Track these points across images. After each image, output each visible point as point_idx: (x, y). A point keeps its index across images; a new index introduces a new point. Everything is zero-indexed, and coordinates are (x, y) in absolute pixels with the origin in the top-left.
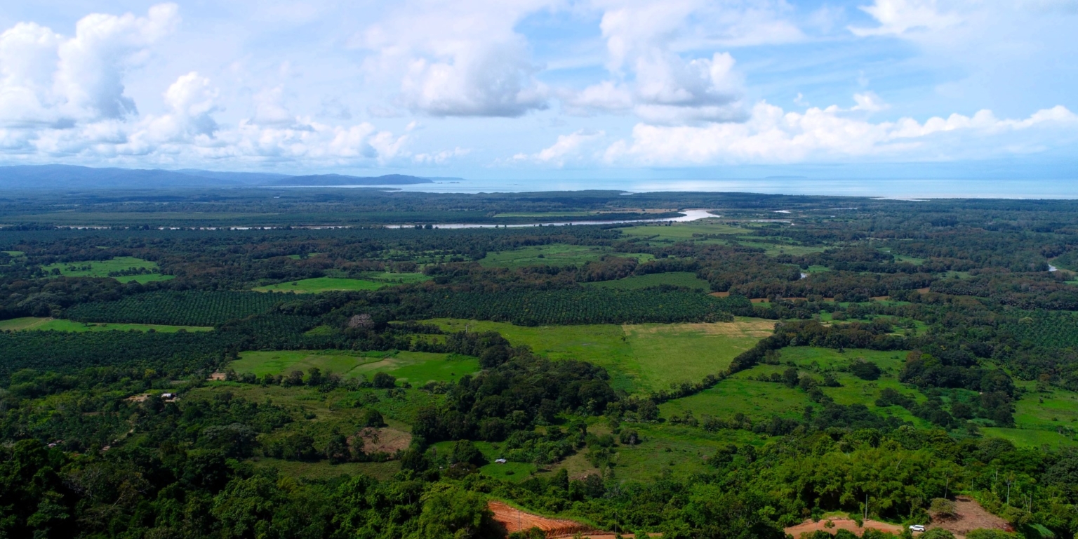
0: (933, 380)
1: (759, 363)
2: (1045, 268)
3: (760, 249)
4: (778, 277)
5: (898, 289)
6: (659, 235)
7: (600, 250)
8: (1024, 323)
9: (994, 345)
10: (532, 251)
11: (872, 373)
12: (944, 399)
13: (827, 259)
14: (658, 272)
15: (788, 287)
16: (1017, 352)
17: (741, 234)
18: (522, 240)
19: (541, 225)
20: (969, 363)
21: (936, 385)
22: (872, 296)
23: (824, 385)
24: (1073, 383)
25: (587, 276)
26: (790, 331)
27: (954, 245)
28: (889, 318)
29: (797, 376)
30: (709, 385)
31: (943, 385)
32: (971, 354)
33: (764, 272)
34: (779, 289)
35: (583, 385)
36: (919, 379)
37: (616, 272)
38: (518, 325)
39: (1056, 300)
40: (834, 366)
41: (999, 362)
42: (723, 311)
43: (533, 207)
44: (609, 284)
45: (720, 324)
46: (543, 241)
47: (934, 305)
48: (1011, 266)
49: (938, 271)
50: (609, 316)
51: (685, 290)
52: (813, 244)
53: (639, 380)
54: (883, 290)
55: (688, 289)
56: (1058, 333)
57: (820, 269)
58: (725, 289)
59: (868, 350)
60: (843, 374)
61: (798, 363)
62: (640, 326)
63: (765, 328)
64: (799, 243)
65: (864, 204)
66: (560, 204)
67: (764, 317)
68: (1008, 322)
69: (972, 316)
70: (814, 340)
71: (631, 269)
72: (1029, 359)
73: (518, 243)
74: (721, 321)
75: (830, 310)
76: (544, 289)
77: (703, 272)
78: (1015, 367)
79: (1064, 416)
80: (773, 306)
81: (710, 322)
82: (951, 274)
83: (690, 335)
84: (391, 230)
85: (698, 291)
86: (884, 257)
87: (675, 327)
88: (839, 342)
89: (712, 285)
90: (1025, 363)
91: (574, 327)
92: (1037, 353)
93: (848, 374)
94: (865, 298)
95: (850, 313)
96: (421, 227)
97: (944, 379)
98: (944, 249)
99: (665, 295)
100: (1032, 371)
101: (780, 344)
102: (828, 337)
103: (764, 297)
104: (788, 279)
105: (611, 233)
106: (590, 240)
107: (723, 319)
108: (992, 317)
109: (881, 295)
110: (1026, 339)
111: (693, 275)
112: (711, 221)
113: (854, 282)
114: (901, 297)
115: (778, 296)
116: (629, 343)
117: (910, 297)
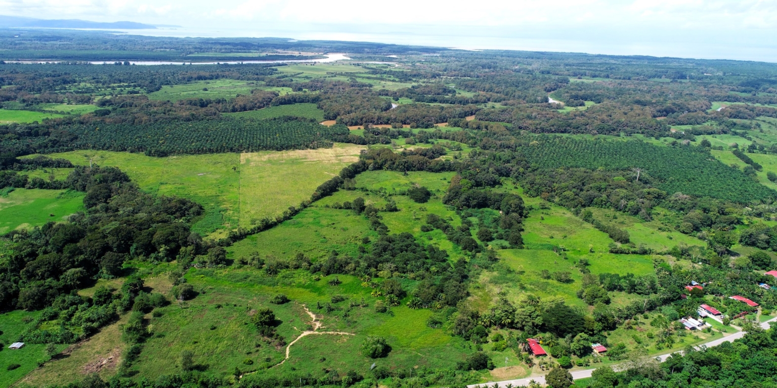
0: (467, 203)
1: (338, 189)
2: (547, 100)
3: (369, 84)
4: (375, 108)
5: (454, 117)
6: (302, 73)
7: (254, 85)
8: (533, 145)
9: (512, 167)
10: (202, 84)
11: (424, 196)
12: (474, 220)
13: (412, 93)
14: (289, 104)
15: (378, 117)
16: (528, 173)
17: (360, 73)
18: (195, 76)
19: (219, 63)
20: (495, 183)
21: (469, 206)
22: (437, 123)
23: (385, 211)
24: (563, 201)
25: (231, 108)
26: (369, 158)
27: (494, 83)
28: (446, 142)
29: (365, 202)
31: (474, 207)
32: (496, 176)
33: (365, 104)
34: (373, 118)
36: (457, 202)
37: (256, 104)
38: (150, 156)
39: (553, 126)
40: (397, 189)
41: (515, 180)
42: (326, 139)
44: (247, 114)
45: (321, 150)
46: (214, 76)
47: (476, 131)
48: (527, 99)
49: (482, 103)
50: (232, 145)
51: (302, 120)
52: (406, 81)
54: (444, 118)
55: (305, 119)
56: (554, 153)
57: (406, 101)
58: (335, 118)
59: (425, 172)
61: (369, 187)
62: (256, 154)
63: (352, 154)
64: (397, 80)
67: (356, 143)
68: (523, 145)
69: (500, 140)
70: (387, 165)
71: (267, 102)
72: (535, 179)
73: (192, 78)
75: (406, 135)
76: (188, 120)
77: (321, 104)
78: (526, 186)
79: (558, 233)
80: (365, 133)
81: (314, 149)
82: (490, 104)
83: (293, 162)
84: (93, 65)
85: (312, 121)
86: (450, 91)
87: (283, 154)
88: (404, 166)
89: (326, 114)
90: (532, 183)
92: (540, 174)
93: (405, 197)
94: (431, 125)
95: (420, 138)
96: (121, 63)
97: (475, 201)
98: (487, 86)
99: (285, 125)
100: (537, 190)
101: (360, 169)
102: (397, 163)
103: (361, 125)
104: (381, 110)
105: (268, 71)
106: (249, 76)
107: (324, 146)
108: (513, 141)
109: (442, 122)
110: (534, 160)
111: (315, 106)
112: (343, 62)
113: (425, 113)
114: (456, 125)
115: (370, 124)
116: (239, 172)
117: (461, 124)
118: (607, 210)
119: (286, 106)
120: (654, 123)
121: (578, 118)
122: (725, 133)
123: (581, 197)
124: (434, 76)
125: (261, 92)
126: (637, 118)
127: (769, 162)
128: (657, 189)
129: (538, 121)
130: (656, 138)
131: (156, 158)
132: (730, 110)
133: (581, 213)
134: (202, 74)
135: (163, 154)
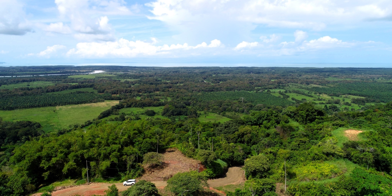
0: (173, 114)
1: (111, 115)
2: (203, 81)
4: (123, 87)
5: (162, 88)
6: (82, 78)
7: (56, 82)
8: (199, 95)
9: (191, 102)
10: (26, 83)
11: (152, 114)
12: (176, 119)
13: (140, 82)
14: (78, 88)
15: (126, 90)
16: (198, 102)
17: (113, 76)
18: (21, 80)
20: (184, 107)
22: (155, 91)
23: (135, 120)
24: (214, 110)
25: (46, 90)
26: (124, 103)
27: (179, 77)
28: (159, 97)
29: (124, 117)
30: (88, 124)
31: (176, 115)
32: (184, 105)
33: (118, 86)
34: (123, 90)
35: (20, 131)
36: (168, 114)
37: (60, 89)
38: (3, 110)
40: (139, 113)
41: (192, 106)
42: (100, 98)
43: (33, 70)
44: (56, 93)
45: (99, 103)
46: (32, 80)
48: (195, 81)
49: (175, 84)
50: (50, 103)
52: (137, 78)
53: (56, 126)
54: (158, 89)
55: (88, 92)
57: (138, 85)
58: (103, 92)
59: (152, 107)
60: (142, 115)
61: (126, 113)
62: (64, 106)
63: (116, 103)
64: (132, 78)
65: (153, 68)
66: (45, 69)
67: (116, 100)
70: (133, 105)
71: (66, 88)
72: (201, 104)
73: (19, 81)
74: (99, 102)
75: (140, 96)
76: (22, 95)
77: (95, 87)
78: (197, 107)
79: (212, 120)
80: (120, 96)
81: (95, 103)
82: (178, 84)
83: (85, 108)
85: (92, 93)
86: (159, 81)
87: (80, 106)
88: (142, 105)
89: (98, 91)
90: (200, 106)
91: (33, 109)
92: (203, 103)
93: (144, 115)
94: (152, 92)
95: (147, 96)
97: (176, 113)
98: (176, 78)
99: (78, 95)
100: (202, 108)
101: (120, 107)
102: (138, 103)
103: (118, 94)
104: (127, 87)
105: (63, 77)
106: (53, 79)
107: (100, 101)
108: (190, 94)
109: (157, 91)
110: (200, 99)
111: (92, 88)
112: (103, 73)
113: (148, 87)
114: (163, 91)
115: (122, 93)
116: (57, 113)
117: (166, 91)
118: (232, 113)
119: (76, 89)
120: (248, 86)
121: (217, 86)
122: (276, 88)
123: (221, 108)
124: (150, 76)
125: (62, 84)
126: (242, 85)
127: (292, 95)
128: (250, 103)
129: (200, 88)
130: (250, 91)
131: (7, 111)
132: (277, 81)
133: (221, 113)
134: (24, 79)
135: (11, 109)
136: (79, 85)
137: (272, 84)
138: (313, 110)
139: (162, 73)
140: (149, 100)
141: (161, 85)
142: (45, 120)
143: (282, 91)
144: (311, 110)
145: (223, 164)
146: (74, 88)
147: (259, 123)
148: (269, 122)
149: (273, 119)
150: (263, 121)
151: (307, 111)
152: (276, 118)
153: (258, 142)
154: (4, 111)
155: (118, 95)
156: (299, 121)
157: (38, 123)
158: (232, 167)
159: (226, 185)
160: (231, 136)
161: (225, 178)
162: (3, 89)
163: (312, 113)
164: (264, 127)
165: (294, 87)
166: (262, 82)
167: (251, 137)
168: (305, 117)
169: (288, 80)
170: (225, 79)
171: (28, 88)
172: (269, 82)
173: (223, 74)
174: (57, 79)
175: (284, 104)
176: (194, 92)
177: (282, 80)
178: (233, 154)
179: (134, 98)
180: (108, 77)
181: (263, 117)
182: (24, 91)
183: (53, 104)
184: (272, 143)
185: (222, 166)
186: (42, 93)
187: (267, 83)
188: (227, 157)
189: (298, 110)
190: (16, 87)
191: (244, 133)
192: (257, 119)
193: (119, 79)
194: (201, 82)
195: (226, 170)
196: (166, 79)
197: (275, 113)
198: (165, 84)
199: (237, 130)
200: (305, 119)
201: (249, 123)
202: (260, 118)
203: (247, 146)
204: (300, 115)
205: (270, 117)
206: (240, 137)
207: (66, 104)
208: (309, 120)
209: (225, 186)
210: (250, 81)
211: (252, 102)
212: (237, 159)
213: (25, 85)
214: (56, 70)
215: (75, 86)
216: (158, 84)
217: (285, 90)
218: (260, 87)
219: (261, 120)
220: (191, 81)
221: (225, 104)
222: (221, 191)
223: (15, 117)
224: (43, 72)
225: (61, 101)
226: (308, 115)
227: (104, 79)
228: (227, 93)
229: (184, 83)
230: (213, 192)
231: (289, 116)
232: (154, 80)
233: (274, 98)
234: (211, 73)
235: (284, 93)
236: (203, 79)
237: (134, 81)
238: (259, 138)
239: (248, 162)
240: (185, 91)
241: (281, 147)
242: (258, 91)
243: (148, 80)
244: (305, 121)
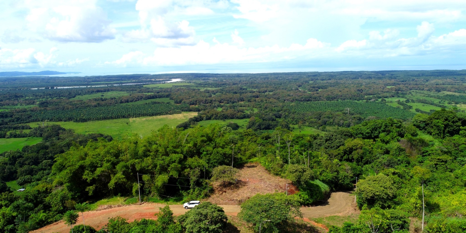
0: (260, 127)
4: (202, 97)
5: (248, 98)
6: (158, 87)
7: (131, 92)
8: (292, 105)
9: (282, 113)
11: (236, 127)
14: (153, 98)
15: (206, 100)
16: (290, 114)
18: (95, 90)
20: (273, 120)
21: (260, 130)
24: (310, 124)
25: (120, 101)
26: (203, 115)
28: (244, 108)
31: (263, 129)
32: (274, 117)
33: (197, 95)
34: (202, 100)
36: (254, 128)
37: (134, 99)
41: (284, 119)
42: (177, 110)
44: (130, 104)
45: (175, 115)
46: (106, 91)
47: (260, 103)
50: (123, 115)
51: (162, 103)
55: (164, 103)
56: (304, 108)
57: (220, 94)
58: (180, 102)
59: (235, 119)
62: (138, 118)
63: (195, 114)
67: (194, 111)
68: (287, 106)
69: (274, 105)
70: (213, 117)
71: (141, 98)
72: (295, 117)
73: (93, 91)
75: (222, 107)
77: (172, 97)
78: (290, 120)
80: (199, 107)
81: (171, 114)
83: (161, 119)
85: (168, 103)
87: (154, 117)
88: (223, 117)
89: (175, 101)
90: (293, 118)
91: (105, 121)
92: (297, 114)
94: (236, 102)
95: (229, 107)
97: (264, 127)
99: (153, 105)
100: (296, 121)
101: (199, 120)
102: (219, 115)
103: (196, 104)
104: (207, 97)
105: (138, 87)
106: (127, 89)
107: (176, 113)
108: (281, 104)
109: (242, 101)
110: (293, 110)
111: (168, 99)
112: (181, 82)
113: (231, 96)
114: (249, 101)
115: (201, 103)
116: (130, 125)
117: (252, 101)
118: (334, 127)
119: (151, 99)
120: (356, 94)
121: (315, 95)
122: (393, 97)
123: (320, 121)
124: (234, 84)
125: (136, 94)
126: (347, 93)
127: (415, 106)
128: (358, 116)
129: (294, 97)
130: (358, 101)
131: (80, 123)
132: (395, 88)
133: (321, 128)
134: (99, 89)
135: (84, 121)
136: (155, 95)
137: (388, 92)
138: (456, 119)
139: (247, 80)
140: (232, 111)
141: (246, 94)
142: (117, 133)
143: (402, 100)
144: (451, 118)
145: (324, 187)
146: (149, 98)
147: (373, 136)
148: (388, 134)
149: (394, 131)
150: (379, 133)
151: (446, 120)
152: (398, 129)
153: (373, 160)
154: (77, 123)
155: (197, 106)
156: (432, 134)
157: (110, 136)
158: (336, 192)
159: (328, 215)
160: (335, 152)
161: (327, 206)
162: (78, 99)
163: (453, 122)
164: (380, 142)
165: (419, 95)
166: (374, 89)
167: (363, 154)
168: (443, 128)
169: (410, 86)
170: (326, 86)
171: (102, 98)
172: (383, 89)
173: (322, 80)
174: (131, 89)
175: (405, 116)
176: (286, 102)
177: (401, 86)
178: (338, 174)
179: (215, 109)
180: (186, 86)
181: (380, 128)
182: (98, 102)
183: (126, 115)
184: (394, 162)
185: (323, 190)
186: (116, 104)
187: (382, 90)
188: (329, 179)
189: (431, 119)
190: (91, 98)
191: (352, 148)
192: (371, 130)
193: (199, 88)
194: (295, 90)
195: (328, 196)
196: (253, 87)
197: (397, 123)
198: (251, 92)
199: (343, 145)
200: (442, 131)
201: (359, 136)
202: (375, 129)
203: (357, 166)
204: (434, 125)
205: (389, 128)
206: (347, 154)
207: (140, 115)
208: (449, 132)
209: (326, 218)
210: (358, 88)
211: (360, 113)
212: (343, 181)
213: (99, 95)
214: (131, 79)
215: (150, 96)
216: (243, 93)
217: (406, 99)
218: (371, 96)
219: (376, 132)
220: (283, 89)
221: (325, 116)
222: (320, 225)
223: (87, 130)
224: (117, 82)
225: (135, 112)
226: (446, 126)
227: (182, 87)
228: (328, 103)
229: (274, 91)
230: (308, 225)
231: (418, 127)
232: (239, 89)
233: (391, 109)
234: (307, 79)
235: (405, 103)
236: (297, 87)
237: (215, 90)
238: (374, 155)
239: (361, 184)
240: (275, 100)
241: (407, 167)
242: (369, 101)
243: (231, 89)
244: (442, 134)
